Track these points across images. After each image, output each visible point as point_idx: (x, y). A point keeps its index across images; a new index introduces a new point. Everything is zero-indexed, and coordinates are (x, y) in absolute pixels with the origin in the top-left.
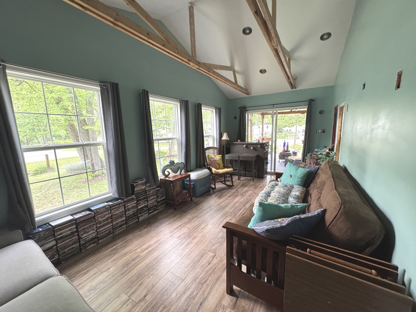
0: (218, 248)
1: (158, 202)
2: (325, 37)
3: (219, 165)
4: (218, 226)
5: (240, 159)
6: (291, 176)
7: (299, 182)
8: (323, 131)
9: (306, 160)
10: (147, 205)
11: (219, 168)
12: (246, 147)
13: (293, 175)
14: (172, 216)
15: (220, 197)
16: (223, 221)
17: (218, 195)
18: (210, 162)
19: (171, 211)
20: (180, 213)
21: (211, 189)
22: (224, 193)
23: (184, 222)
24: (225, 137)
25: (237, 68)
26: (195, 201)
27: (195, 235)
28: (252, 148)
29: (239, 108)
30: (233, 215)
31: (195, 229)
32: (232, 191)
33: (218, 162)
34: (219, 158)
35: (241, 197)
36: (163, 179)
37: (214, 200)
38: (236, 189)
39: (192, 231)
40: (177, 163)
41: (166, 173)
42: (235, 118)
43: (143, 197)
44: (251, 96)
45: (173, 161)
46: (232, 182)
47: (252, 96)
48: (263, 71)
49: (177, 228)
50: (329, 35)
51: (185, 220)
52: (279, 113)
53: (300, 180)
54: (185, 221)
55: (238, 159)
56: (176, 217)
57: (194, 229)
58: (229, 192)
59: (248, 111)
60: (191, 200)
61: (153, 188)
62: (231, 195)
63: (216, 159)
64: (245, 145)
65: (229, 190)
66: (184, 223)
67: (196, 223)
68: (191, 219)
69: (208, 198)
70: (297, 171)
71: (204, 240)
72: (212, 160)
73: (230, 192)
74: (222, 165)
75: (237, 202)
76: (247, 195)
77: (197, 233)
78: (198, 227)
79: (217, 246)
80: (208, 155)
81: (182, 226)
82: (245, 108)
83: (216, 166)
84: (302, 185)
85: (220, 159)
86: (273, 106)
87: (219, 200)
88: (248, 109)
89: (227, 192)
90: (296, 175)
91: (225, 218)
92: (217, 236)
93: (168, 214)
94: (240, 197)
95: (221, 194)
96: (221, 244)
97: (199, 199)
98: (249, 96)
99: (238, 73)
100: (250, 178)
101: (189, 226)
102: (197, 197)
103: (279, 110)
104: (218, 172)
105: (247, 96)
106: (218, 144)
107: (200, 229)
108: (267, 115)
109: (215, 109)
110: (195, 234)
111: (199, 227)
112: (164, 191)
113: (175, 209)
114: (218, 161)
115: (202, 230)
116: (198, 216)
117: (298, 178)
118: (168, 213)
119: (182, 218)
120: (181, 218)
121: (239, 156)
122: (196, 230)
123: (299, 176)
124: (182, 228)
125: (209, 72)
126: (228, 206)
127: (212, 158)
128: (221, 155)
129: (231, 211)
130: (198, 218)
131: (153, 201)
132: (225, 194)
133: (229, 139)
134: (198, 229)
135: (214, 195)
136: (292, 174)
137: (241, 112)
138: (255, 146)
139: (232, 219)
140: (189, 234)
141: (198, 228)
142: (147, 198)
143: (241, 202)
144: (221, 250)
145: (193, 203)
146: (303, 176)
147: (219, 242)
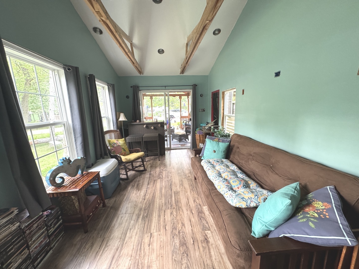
0: (189, 264)
1: (49, 237)
2: (217, 32)
3: (125, 151)
4: (165, 230)
5: (143, 140)
6: (215, 151)
7: (223, 155)
8: (204, 110)
9: (196, 134)
10: (29, 254)
11: (125, 153)
12: (147, 127)
13: (217, 150)
14: (87, 247)
15: (138, 188)
16: (165, 219)
17: (134, 186)
18: (114, 149)
19: (78, 239)
20: (98, 233)
21: (121, 182)
22: (139, 181)
23: (114, 248)
24: (122, 118)
25: (136, 41)
26: (111, 205)
27: (146, 262)
28: (152, 128)
29: (131, 87)
30: (169, 206)
31: (140, 251)
32: (147, 176)
33: (123, 147)
34: (122, 142)
35: (161, 180)
36: (53, 194)
37: (134, 194)
38: (149, 173)
39: (138, 258)
40: (75, 160)
41: (58, 181)
42: (128, 97)
43: (16, 247)
44: (143, 75)
45: (67, 158)
46: (144, 166)
47: (145, 76)
48: (161, 51)
49: (111, 265)
50: (219, 31)
51: (114, 243)
52: (171, 95)
53: (223, 154)
54: (116, 245)
55: (141, 141)
56: (95, 246)
57: (138, 252)
58: (144, 179)
59: (141, 91)
60: (104, 205)
61: (37, 218)
62: (149, 181)
63: (119, 144)
64: (145, 125)
65: (142, 176)
66: (117, 250)
67: (135, 241)
68: (123, 238)
69: (125, 195)
70: (219, 146)
71: (165, 264)
72: (115, 146)
73: (146, 179)
74: (127, 150)
75: (161, 189)
76: (164, 176)
77: (147, 257)
78: (142, 246)
79: (185, 261)
80: (109, 141)
81: (116, 256)
82: (138, 87)
83: (122, 152)
84: (225, 158)
85: (124, 143)
86: (165, 87)
87: (140, 192)
88: (141, 88)
89: (142, 179)
90: (219, 150)
91: (165, 215)
92: (174, 246)
93: (78, 246)
94: (159, 181)
95: (137, 183)
96: (187, 255)
97: (113, 200)
98: (142, 75)
99: (135, 47)
100: (153, 157)
101: (128, 250)
102: (110, 198)
103: (170, 92)
104: (130, 159)
105: (139, 75)
106: (115, 126)
107: (147, 247)
108: (146, 96)
109: (108, 86)
110: (144, 260)
111: (143, 243)
112: (59, 212)
113: (86, 232)
114: (122, 145)
115: (150, 246)
116: (130, 228)
117: (222, 152)
118: (75, 245)
119: (107, 244)
120: (105, 243)
121: (142, 137)
122: (142, 252)
123: (222, 151)
124: (117, 260)
125: (116, 32)
126: (156, 197)
127: (115, 144)
128: (123, 139)
129: (163, 202)
130: (132, 230)
131: (41, 239)
132: (141, 182)
133: (126, 120)
134: (144, 249)
135: (129, 188)
136: (215, 149)
137: (135, 91)
138: (155, 125)
139: (172, 212)
140: (136, 265)
141: (142, 248)
142: (26, 242)
143: (165, 187)
144: (194, 265)
145: (109, 209)
146: (225, 149)
147: (183, 253)
